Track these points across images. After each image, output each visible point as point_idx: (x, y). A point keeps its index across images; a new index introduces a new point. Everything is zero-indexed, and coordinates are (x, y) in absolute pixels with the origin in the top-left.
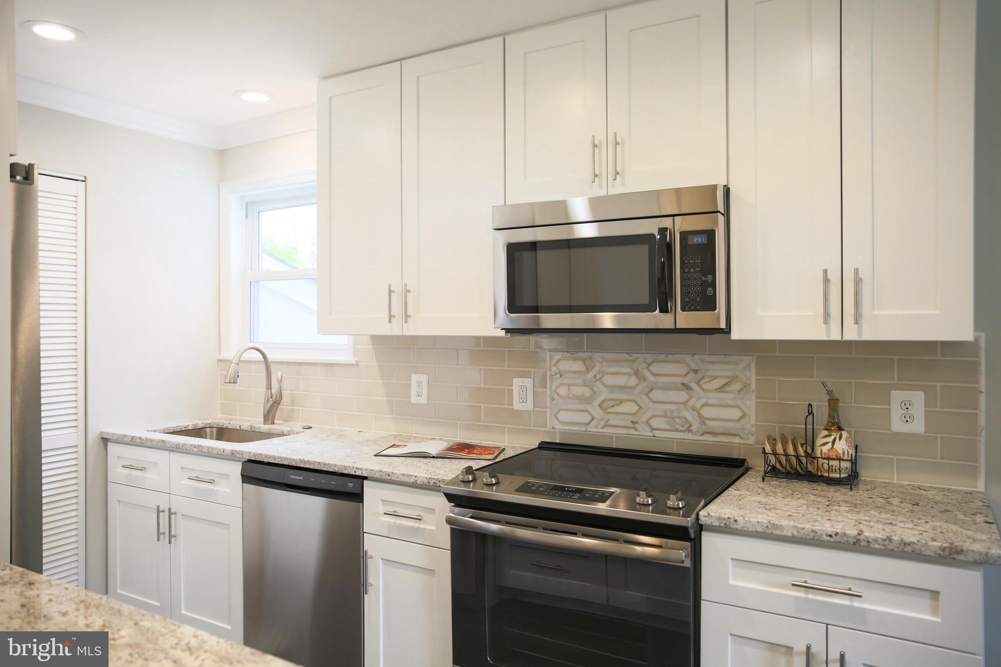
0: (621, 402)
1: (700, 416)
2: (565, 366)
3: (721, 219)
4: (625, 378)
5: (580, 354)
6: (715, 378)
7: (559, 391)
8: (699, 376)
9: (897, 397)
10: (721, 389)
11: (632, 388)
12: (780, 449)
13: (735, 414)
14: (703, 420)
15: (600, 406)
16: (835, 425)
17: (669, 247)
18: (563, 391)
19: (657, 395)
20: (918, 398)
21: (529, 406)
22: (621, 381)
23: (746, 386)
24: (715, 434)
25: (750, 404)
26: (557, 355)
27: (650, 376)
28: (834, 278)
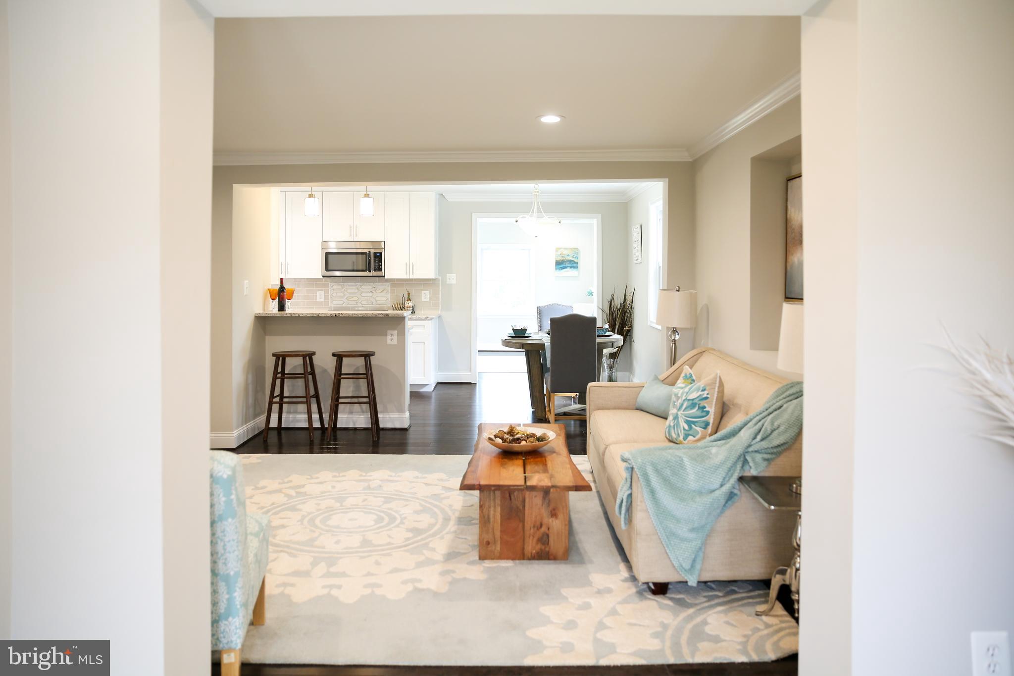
0: (353, 297)
1: (376, 300)
2: (335, 287)
3: (383, 249)
4: (354, 290)
5: (340, 284)
6: (379, 289)
7: (333, 294)
8: (375, 289)
9: (423, 292)
10: (381, 292)
11: (356, 293)
12: (396, 306)
13: (384, 299)
14: (376, 301)
15: (346, 299)
16: (409, 299)
17: (370, 256)
19: (363, 295)
20: (427, 292)
21: (323, 300)
22: (353, 291)
23: (388, 291)
24: (380, 304)
25: (389, 296)
26: (332, 284)
27: (361, 289)
28: (408, 264)
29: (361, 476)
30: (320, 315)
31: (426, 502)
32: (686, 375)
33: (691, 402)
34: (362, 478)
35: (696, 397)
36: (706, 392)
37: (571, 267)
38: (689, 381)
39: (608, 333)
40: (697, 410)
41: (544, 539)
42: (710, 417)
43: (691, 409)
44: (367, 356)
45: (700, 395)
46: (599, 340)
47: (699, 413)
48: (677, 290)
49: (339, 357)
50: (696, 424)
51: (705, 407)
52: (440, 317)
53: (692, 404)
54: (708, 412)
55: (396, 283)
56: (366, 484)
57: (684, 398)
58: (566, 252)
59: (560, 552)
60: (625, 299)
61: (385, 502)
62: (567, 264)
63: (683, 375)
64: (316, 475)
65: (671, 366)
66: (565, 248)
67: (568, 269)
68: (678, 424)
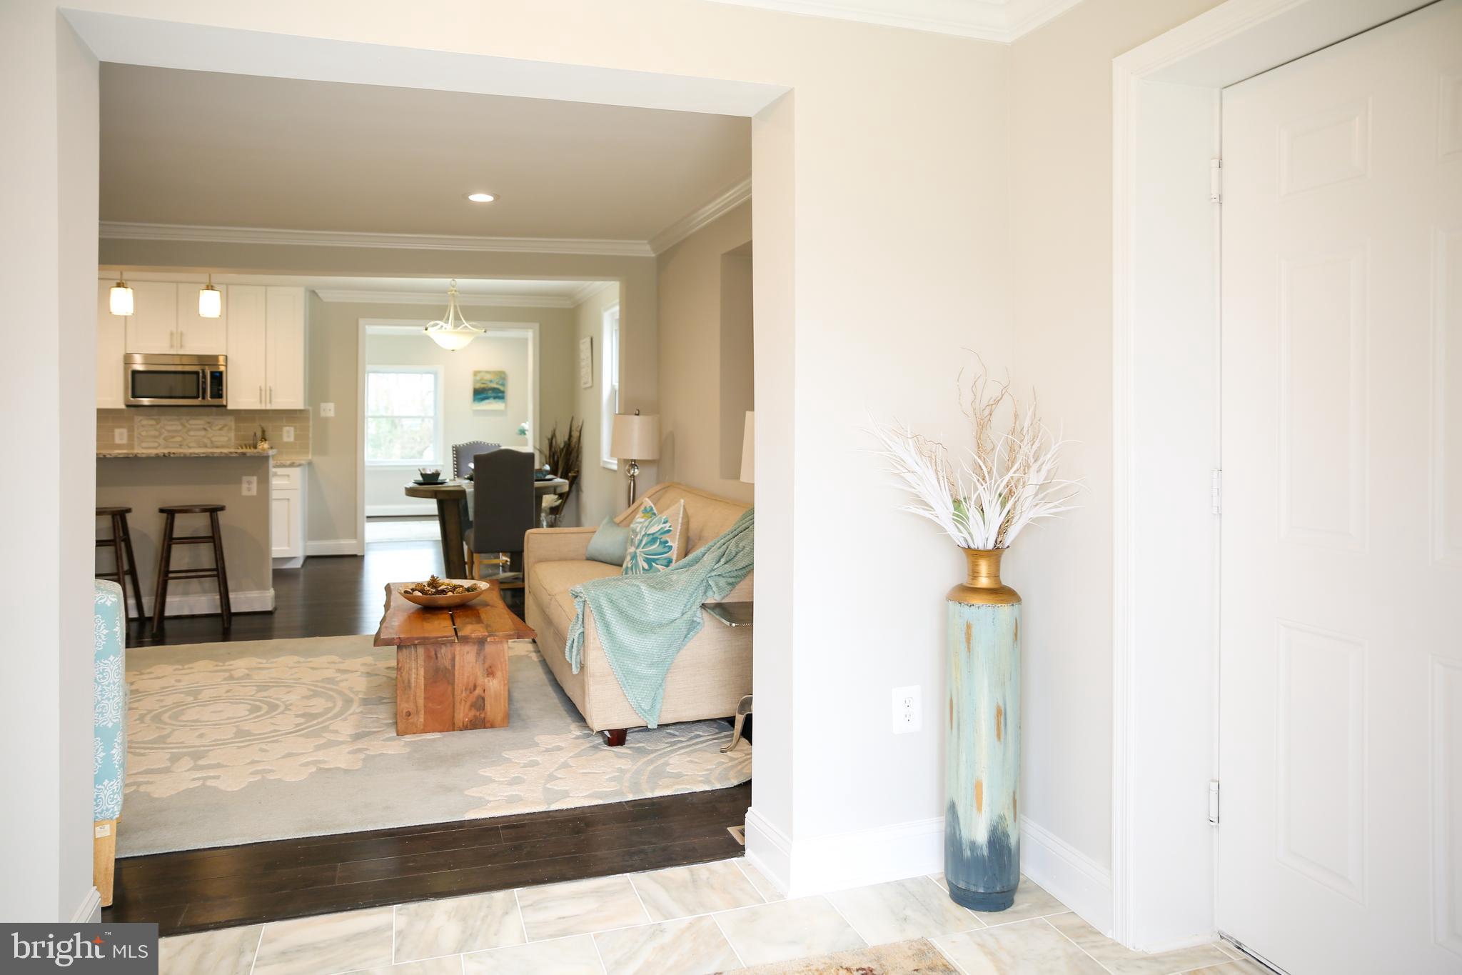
0: (173, 437)
2: (145, 422)
3: (225, 368)
4: (176, 426)
5: (154, 417)
6: (217, 425)
7: (142, 433)
8: (211, 424)
9: (285, 429)
10: (220, 429)
11: (180, 431)
13: (226, 439)
14: (212, 442)
15: (164, 440)
16: (264, 439)
17: (204, 377)
18: (144, 433)
19: (192, 433)
20: (292, 429)
21: (125, 442)
22: (174, 428)
23: (230, 428)
25: (232, 434)
26: (141, 418)
27: (189, 426)
28: (263, 388)
29: (217, 666)
30: (139, 456)
31: (316, 686)
32: (645, 508)
33: (651, 537)
34: (219, 668)
35: (657, 530)
36: (668, 525)
37: (495, 398)
38: (649, 515)
39: (549, 477)
40: (659, 546)
41: (479, 704)
42: (673, 553)
43: (652, 545)
44: (213, 511)
45: (662, 528)
46: (537, 484)
47: (661, 550)
48: (636, 415)
49: (170, 513)
50: (657, 562)
51: (667, 542)
52: (310, 464)
53: (653, 539)
54: (670, 547)
55: (241, 415)
56: (227, 674)
57: (643, 533)
58: (488, 377)
59: (499, 717)
60: (570, 436)
61: (258, 691)
62: (490, 394)
63: (642, 508)
64: (149, 670)
65: (629, 506)
66: (488, 372)
67: (491, 400)
68: (636, 564)
